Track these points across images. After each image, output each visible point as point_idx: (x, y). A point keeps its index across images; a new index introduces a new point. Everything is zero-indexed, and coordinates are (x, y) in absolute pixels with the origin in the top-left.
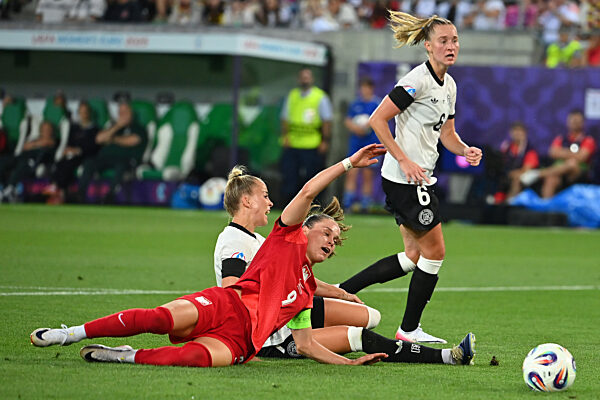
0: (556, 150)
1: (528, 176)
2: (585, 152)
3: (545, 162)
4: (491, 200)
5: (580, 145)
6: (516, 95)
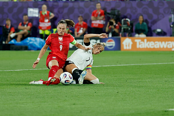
0: (20, 27)
1: (12, 35)
2: (29, 27)
3: (17, 30)
4: (4, 43)
5: (27, 25)
6: (6, 10)
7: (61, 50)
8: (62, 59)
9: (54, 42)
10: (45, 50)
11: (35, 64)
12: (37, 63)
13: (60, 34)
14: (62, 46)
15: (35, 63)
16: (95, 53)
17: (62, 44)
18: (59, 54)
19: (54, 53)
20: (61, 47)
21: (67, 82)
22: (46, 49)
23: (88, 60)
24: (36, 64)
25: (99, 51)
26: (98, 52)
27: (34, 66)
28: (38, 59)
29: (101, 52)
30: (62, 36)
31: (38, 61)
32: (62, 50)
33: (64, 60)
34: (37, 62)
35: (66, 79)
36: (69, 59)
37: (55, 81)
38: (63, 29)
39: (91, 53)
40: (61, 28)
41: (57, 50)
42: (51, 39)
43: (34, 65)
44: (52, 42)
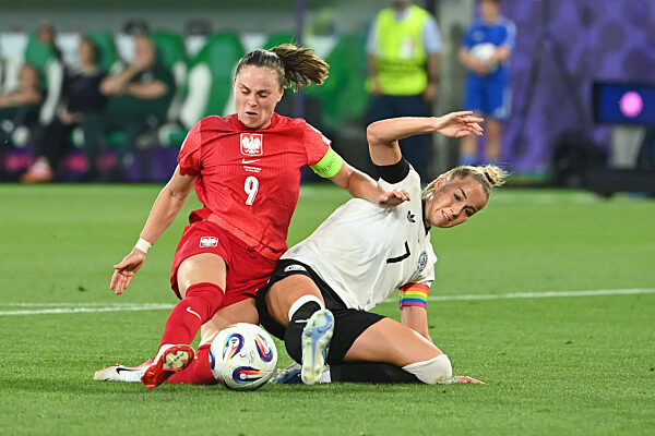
7: (249, 201)
8: (251, 250)
9: (216, 158)
10: (174, 200)
11: (121, 271)
12: (132, 267)
13: (246, 122)
14: (256, 182)
15: (123, 264)
16: (437, 217)
17: (257, 170)
18: (241, 225)
19: (212, 218)
20: (251, 188)
21: (243, 376)
22: (179, 196)
23: (400, 259)
24: (132, 273)
25: (457, 208)
26: (455, 217)
27: (116, 282)
28: (142, 245)
29: (469, 214)
30: (258, 128)
31: (140, 257)
32: (254, 203)
33: (266, 252)
34: (133, 260)
35: (238, 362)
36: (296, 251)
37: (184, 367)
38: (260, 93)
39: (418, 217)
40: (248, 92)
41: (230, 202)
42: (203, 146)
43: (118, 278)
44: (208, 162)
